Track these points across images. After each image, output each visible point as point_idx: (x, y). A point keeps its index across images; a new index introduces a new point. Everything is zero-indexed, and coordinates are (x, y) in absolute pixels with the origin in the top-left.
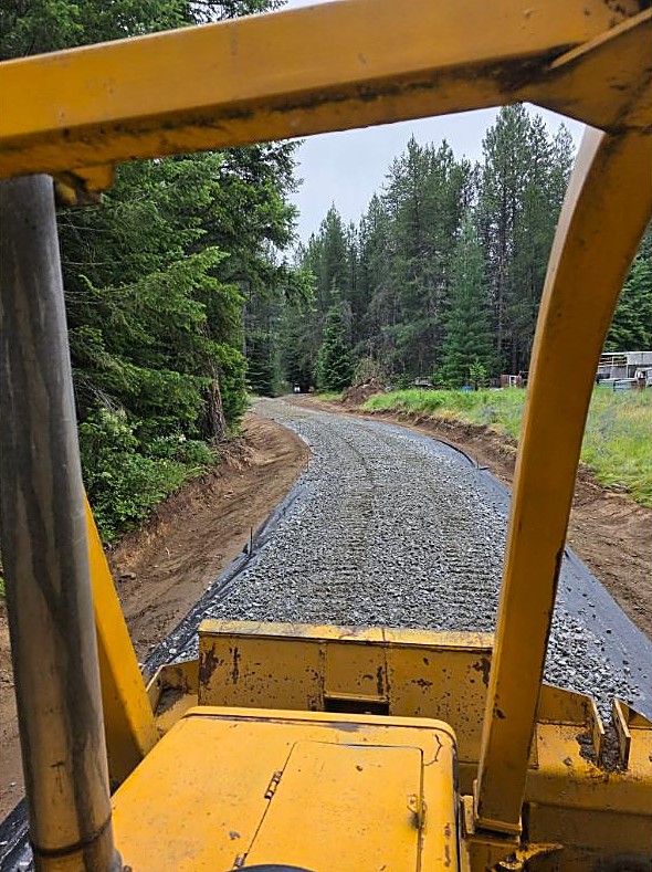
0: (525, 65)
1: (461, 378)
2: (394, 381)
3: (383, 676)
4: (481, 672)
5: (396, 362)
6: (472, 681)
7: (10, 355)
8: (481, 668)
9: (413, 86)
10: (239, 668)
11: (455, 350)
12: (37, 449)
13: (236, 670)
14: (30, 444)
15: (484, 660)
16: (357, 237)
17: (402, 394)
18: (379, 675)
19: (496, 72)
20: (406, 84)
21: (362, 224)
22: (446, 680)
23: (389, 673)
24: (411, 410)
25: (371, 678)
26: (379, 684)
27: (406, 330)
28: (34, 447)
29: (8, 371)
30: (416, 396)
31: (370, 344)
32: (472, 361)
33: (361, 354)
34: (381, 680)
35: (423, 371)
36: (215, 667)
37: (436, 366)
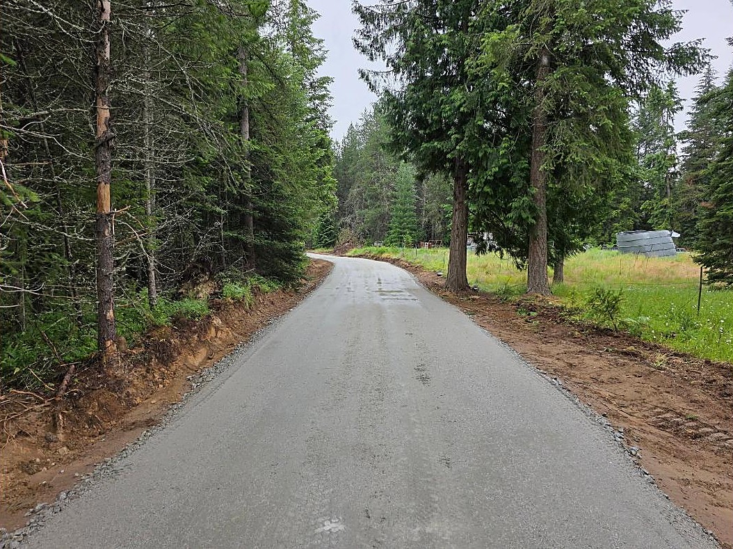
1: (399, 242)
2: (362, 243)
5: (363, 231)
11: (396, 227)
16: (340, 150)
17: (368, 248)
21: (344, 142)
24: (372, 255)
27: (370, 213)
30: (374, 249)
31: (348, 220)
32: (405, 233)
33: (342, 226)
35: (379, 238)
37: (387, 235)
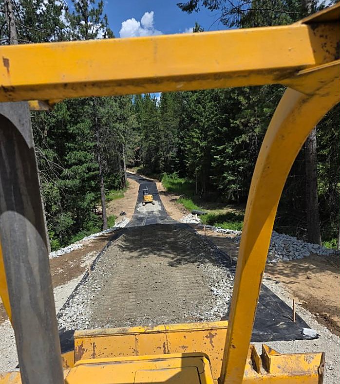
0: (288, 71)
3: (166, 347)
4: (209, 339)
6: (205, 343)
7: (14, 193)
8: (209, 337)
9: (239, 76)
10: (96, 352)
12: (30, 241)
13: (94, 353)
14: (26, 239)
15: (210, 333)
18: (164, 347)
19: (275, 73)
20: (236, 75)
22: (194, 344)
23: (169, 344)
25: (160, 348)
26: (164, 350)
28: (28, 240)
29: (14, 201)
34: (165, 348)
36: (83, 353)
